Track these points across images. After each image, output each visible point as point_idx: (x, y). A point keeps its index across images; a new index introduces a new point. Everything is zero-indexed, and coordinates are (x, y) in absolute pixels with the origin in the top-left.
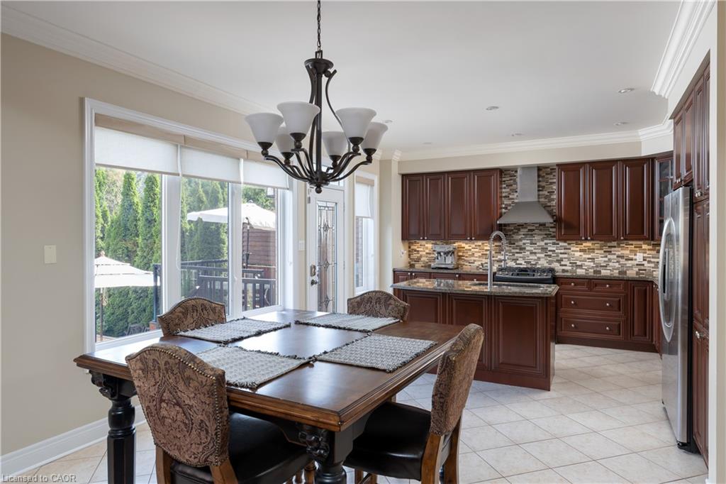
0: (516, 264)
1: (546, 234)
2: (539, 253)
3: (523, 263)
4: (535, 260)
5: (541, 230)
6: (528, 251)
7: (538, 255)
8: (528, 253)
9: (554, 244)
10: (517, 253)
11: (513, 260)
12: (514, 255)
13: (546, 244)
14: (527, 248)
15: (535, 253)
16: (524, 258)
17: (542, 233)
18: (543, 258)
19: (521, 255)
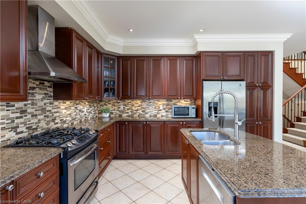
0: (17, 134)
1: (45, 94)
2: (40, 115)
3: (25, 130)
4: (36, 123)
5: (41, 89)
6: (29, 113)
7: (39, 117)
8: (29, 116)
9: (51, 103)
10: (17, 118)
11: (12, 128)
12: (13, 121)
13: (45, 104)
14: (29, 110)
15: (36, 115)
16: (24, 123)
17: (41, 92)
18: (42, 119)
19: (22, 120)
